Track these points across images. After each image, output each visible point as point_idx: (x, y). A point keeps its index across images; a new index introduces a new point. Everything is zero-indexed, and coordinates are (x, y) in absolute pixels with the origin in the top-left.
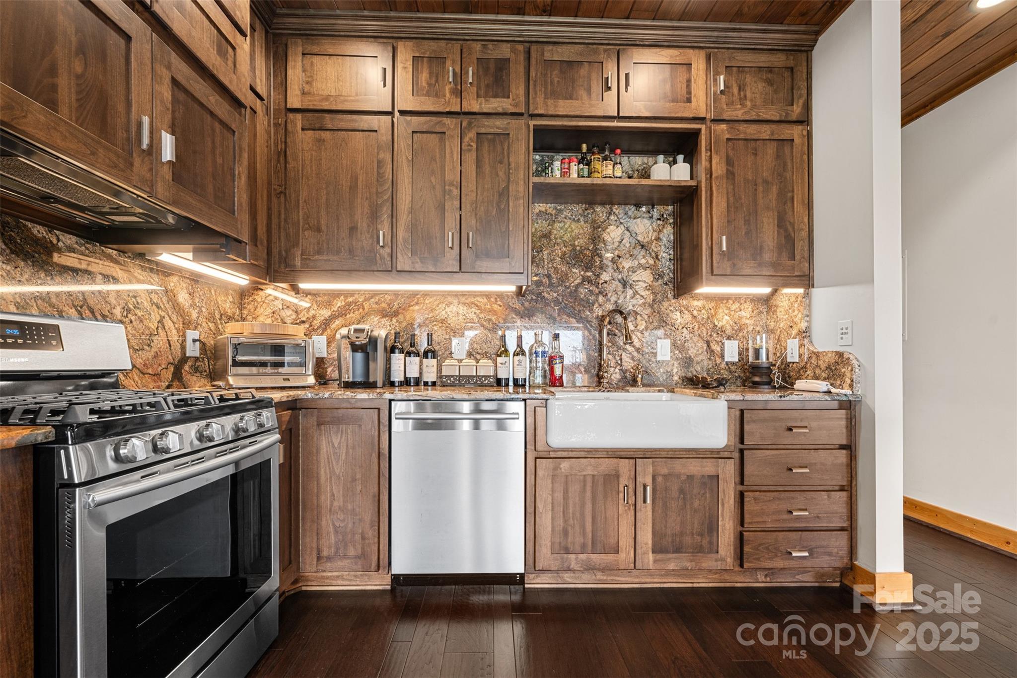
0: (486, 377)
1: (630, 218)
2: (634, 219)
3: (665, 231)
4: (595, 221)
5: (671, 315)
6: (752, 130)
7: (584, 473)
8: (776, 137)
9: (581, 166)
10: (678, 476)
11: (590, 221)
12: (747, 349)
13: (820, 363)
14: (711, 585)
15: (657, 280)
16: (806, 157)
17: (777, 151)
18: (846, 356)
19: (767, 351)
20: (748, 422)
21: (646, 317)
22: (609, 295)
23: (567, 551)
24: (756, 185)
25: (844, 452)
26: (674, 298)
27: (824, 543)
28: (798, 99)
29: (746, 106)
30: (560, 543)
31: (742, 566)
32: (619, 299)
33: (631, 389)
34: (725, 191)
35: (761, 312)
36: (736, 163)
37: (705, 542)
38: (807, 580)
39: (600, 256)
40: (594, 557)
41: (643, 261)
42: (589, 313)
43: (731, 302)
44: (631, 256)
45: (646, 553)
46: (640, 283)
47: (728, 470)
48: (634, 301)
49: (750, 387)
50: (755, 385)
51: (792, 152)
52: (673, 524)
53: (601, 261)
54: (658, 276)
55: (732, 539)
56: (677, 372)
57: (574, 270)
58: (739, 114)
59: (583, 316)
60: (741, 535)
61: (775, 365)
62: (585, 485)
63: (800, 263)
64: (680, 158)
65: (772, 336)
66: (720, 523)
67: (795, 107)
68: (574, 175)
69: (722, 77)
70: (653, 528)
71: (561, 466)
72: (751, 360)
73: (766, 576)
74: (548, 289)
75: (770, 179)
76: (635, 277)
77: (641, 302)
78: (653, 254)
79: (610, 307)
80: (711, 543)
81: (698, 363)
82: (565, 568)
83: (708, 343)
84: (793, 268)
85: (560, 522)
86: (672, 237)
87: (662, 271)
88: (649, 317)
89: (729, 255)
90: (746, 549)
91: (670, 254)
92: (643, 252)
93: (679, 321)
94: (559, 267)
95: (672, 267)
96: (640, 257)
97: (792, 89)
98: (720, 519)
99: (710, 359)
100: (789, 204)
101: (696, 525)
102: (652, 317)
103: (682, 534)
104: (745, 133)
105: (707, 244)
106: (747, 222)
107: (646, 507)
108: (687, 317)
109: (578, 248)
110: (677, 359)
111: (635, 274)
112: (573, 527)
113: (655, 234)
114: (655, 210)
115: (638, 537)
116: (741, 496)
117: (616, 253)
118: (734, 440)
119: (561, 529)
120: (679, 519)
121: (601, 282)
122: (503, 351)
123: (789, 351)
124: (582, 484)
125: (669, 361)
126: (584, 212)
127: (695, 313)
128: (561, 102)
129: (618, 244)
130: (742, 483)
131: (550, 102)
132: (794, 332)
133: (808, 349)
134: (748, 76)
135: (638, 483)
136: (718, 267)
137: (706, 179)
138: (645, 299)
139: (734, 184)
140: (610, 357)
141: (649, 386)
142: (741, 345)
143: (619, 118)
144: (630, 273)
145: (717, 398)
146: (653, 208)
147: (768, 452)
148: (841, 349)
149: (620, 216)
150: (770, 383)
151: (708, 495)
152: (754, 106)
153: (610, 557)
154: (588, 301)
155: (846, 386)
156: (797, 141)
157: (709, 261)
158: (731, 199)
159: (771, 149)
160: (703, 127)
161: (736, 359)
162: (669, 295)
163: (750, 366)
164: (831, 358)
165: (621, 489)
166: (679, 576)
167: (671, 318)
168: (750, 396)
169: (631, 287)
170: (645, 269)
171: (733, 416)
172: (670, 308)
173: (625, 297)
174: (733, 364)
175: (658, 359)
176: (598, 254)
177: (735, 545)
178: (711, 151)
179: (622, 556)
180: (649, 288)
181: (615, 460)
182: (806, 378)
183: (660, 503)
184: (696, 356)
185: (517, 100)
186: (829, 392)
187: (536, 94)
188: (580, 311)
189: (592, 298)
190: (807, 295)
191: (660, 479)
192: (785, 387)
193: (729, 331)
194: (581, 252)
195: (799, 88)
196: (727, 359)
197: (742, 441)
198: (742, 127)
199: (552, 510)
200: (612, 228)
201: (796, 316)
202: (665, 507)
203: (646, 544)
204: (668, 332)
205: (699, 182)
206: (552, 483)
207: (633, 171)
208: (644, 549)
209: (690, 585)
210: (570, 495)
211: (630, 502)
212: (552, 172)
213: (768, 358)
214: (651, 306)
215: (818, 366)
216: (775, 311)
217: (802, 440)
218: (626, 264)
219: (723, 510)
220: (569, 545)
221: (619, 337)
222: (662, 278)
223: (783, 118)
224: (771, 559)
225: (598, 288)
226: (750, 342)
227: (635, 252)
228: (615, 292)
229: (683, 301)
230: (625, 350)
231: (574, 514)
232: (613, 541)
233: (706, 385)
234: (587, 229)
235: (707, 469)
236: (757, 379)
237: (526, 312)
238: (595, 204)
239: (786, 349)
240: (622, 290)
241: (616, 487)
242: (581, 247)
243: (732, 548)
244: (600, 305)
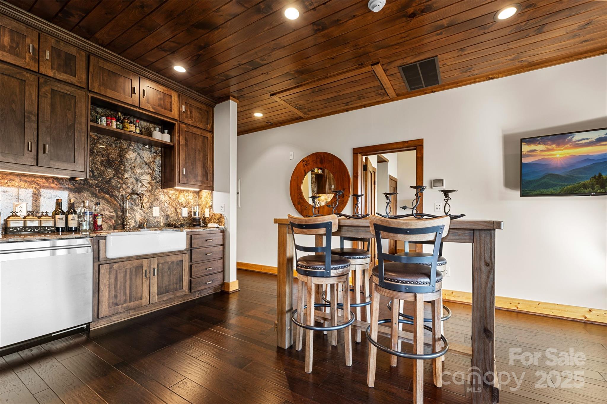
0: (48, 227)
1: (140, 149)
2: (143, 150)
3: (157, 158)
4: (121, 147)
5: (160, 196)
6: (195, 130)
7: (126, 268)
8: (202, 135)
9: (118, 123)
10: (168, 263)
11: (118, 147)
12: (191, 212)
13: (216, 217)
14: (179, 303)
15: (153, 180)
16: (212, 145)
17: (203, 140)
18: (223, 215)
19: (199, 212)
20: (193, 239)
21: (148, 196)
22: (129, 185)
23: (117, 304)
24: (196, 151)
25: (222, 246)
26: (161, 189)
27: (216, 277)
28: (210, 123)
29: (192, 120)
30: (113, 302)
31: (191, 292)
32: (134, 187)
33: (141, 230)
34: (185, 151)
35: (196, 197)
36: (189, 141)
37: (178, 286)
38: (211, 292)
39: (124, 165)
40: (130, 304)
41: (147, 171)
42: (117, 193)
43: (185, 192)
44: (141, 167)
45: (154, 296)
46: (145, 181)
47: (186, 257)
48: (142, 189)
49: (192, 227)
50: (194, 226)
51: (207, 142)
52: (166, 281)
53: (124, 168)
54: (154, 178)
55: (188, 283)
56: (162, 222)
57: (109, 170)
58: (190, 122)
59: (114, 194)
60: (191, 280)
61: (201, 218)
62: (126, 273)
63: (210, 182)
64: (166, 131)
65: (200, 207)
66: (183, 278)
67: (209, 126)
68: (114, 127)
69: (184, 106)
70: (157, 285)
71: (114, 266)
72: (192, 215)
73: (199, 294)
74: (92, 179)
75: (200, 150)
76: (142, 177)
77: (146, 189)
78: (152, 168)
79: (129, 190)
80: (180, 286)
81: (171, 217)
82: (116, 313)
83: (176, 209)
84: (208, 183)
85: (113, 292)
86: (160, 162)
87: (156, 176)
88: (149, 196)
89: (186, 176)
90: (192, 285)
91: (159, 169)
92: (147, 167)
93: (163, 199)
94: (99, 167)
95: (160, 175)
96: (145, 168)
97: (208, 119)
98: (183, 276)
99: (176, 216)
100: (206, 160)
101: (174, 281)
102: (151, 196)
103: (169, 285)
104: (192, 130)
105: (178, 170)
106: (192, 164)
107: (154, 277)
108: (167, 197)
109: (111, 159)
110: (162, 216)
111: (143, 176)
112: (120, 293)
113: (152, 159)
114: (153, 148)
115: (151, 291)
116: (191, 266)
117: (133, 165)
118: (188, 246)
119: (114, 295)
120: (168, 280)
121: (124, 178)
122: (60, 211)
123: (206, 213)
124: (125, 273)
125: (159, 217)
126: (115, 141)
127: (170, 196)
128: (109, 91)
129: (134, 161)
130: (191, 262)
131: (102, 88)
132: (208, 206)
133: (212, 213)
134: (193, 109)
135: (151, 268)
136: (182, 180)
137: (178, 144)
138: (148, 188)
139: (188, 149)
140: (129, 215)
141: (149, 228)
142: (189, 210)
143: (139, 108)
144: (140, 175)
145: (182, 231)
146: (152, 147)
147: (199, 249)
148: (221, 213)
149: (135, 148)
150: (199, 225)
151: (179, 268)
152: (195, 121)
153: (138, 302)
154: (117, 187)
155: (223, 225)
156: (209, 138)
157: (178, 177)
158: (187, 154)
159: (201, 139)
160: (176, 123)
161: (187, 216)
162: (159, 187)
163: (192, 218)
164: (218, 216)
165: (144, 272)
166: (167, 303)
167: (160, 198)
168: (194, 230)
169: (141, 182)
170: (148, 174)
171: (188, 237)
172: (159, 193)
173: (137, 187)
174: (186, 217)
175: (154, 216)
176: (123, 164)
177: (188, 285)
178: (179, 133)
179: (144, 300)
180: (150, 183)
181: (141, 260)
182: (211, 223)
183: (160, 274)
184: (171, 214)
185: (81, 80)
186: (218, 227)
187: (93, 81)
188: (112, 192)
189: (119, 185)
190: (212, 193)
191: (160, 265)
192: (204, 226)
193: (184, 204)
194: (113, 161)
195: (210, 120)
196: (183, 216)
197: (191, 246)
198: (191, 128)
199: (109, 287)
200: (131, 152)
201: (208, 200)
202: (163, 276)
203: (155, 292)
204: (158, 204)
205: (174, 144)
206: (109, 275)
207: (142, 128)
208: (154, 295)
209: (172, 305)
210: (118, 279)
211: (148, 277)
212: (101, 122)
213: (199, 216)
214: (151, 192)
215: (215, 219)
216: (201, 197)
217: (210, 244)
218: (138, 171)
219: (184, 273)
220: (118, 302)
221: (134, 205)
222: (156, 179)
223: (205, 129)
224: (200, 287)
225: (123, 181)
226: (192, 209)
227: (143, 166)
228: (132, 183)
229: (165, 190)
230: (137, 211)
231: (120, 287)
232: (139, 295)
233: (175, 227)
234: (117, 150)
235: (179, 258)
236: (195, 223)
237: (76, 190)
238: (122, 139)
239: (205, 212)
240: (136, 183)
241: (141, 271)
242: (113, 159)
243: (188, 286)
244: (124, 189)
